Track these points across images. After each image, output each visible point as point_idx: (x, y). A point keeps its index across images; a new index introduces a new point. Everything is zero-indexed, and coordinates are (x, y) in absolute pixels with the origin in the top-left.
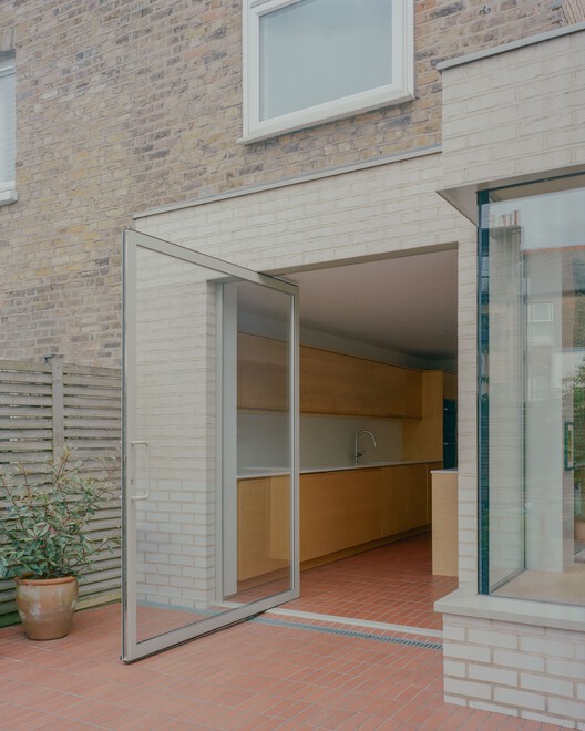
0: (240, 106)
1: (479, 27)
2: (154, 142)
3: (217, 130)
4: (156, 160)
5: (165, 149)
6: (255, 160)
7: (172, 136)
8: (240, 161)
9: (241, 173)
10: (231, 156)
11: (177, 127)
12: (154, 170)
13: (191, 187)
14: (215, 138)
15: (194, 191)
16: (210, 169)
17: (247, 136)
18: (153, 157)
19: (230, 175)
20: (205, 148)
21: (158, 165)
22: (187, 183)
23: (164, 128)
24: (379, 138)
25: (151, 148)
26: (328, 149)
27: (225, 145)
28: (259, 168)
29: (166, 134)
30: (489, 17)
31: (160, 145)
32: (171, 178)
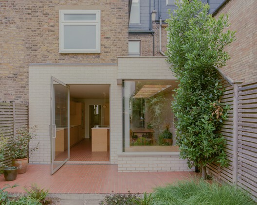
0: (58, 44)
1: (114, 43)
3: (52, 48)
5: (36, 49)
6: (63, 57)
7: (38, 47)
8: (58, 57)
9: (59, 60)
10: (56, 55)
11: (40, 45)
12: (32, 54)
14: (52, 50)
16: (50, 57)
17: (60, 52)
18: (32, 50)
19: (56, 59)
20: (48, 52)
21: (34, 53)
22: (43, 59)
23: (36, 44)
24: (93, 59)
25: (32, 48)
26: (81, 59)
27: (54, 52)
28: (64, 59)
29: (36, 46)
30: (115, 41)
31: (34, 48)
32: (38, 57)
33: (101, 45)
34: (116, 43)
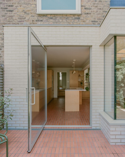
0: (36, 5)
1: (94, 4)
2: (8, 7)
3: (29, 9)
4: (9, 12)
5: (12, 10)
6: (40, 19)
7: (14, 7)
8: (36, 18)
9: (36, 21)
10: (33, 16)
11: (16, 5)
12: (8, 15)
13: (21, 22)
14: (29, 11)
15: (22, 23)
16: (27, 18)
17: (38, 12)
18: (7, 11)
19: (33, 21)
20: (25, 13)
21: (9, 13)
22: (19, 20)
23: (11, 4)
24: (73, 21)
25: (7, 8)
26: (60, 20)
27: (31, 13)
28: (42, 21)
29: (12, 6)
30: (96, 2)
31: (10, 9)
32: (14, 18)
33: (82, 6)
34: (97, 4)
